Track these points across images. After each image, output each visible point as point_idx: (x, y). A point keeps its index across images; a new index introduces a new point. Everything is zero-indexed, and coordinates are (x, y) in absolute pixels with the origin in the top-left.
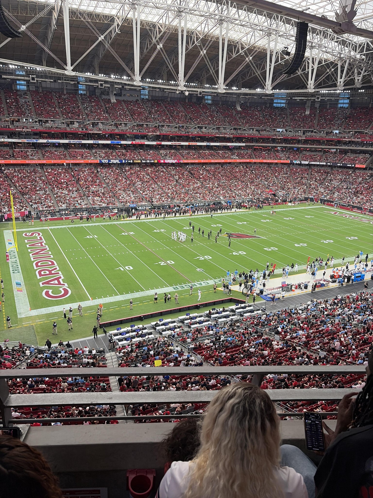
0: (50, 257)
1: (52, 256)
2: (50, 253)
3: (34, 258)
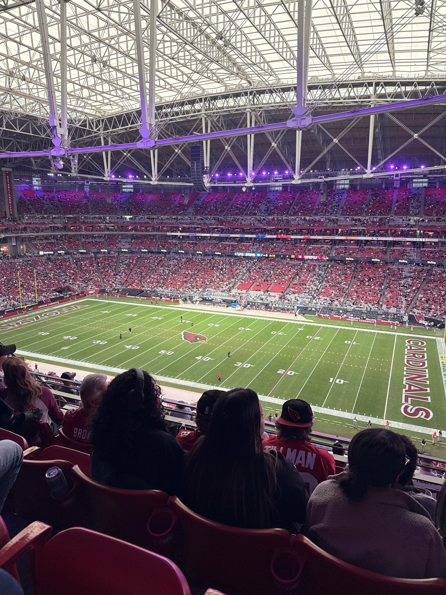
0: (407, 369)
1: (405, 368)
2: (405, 373)
3: (425, 371)
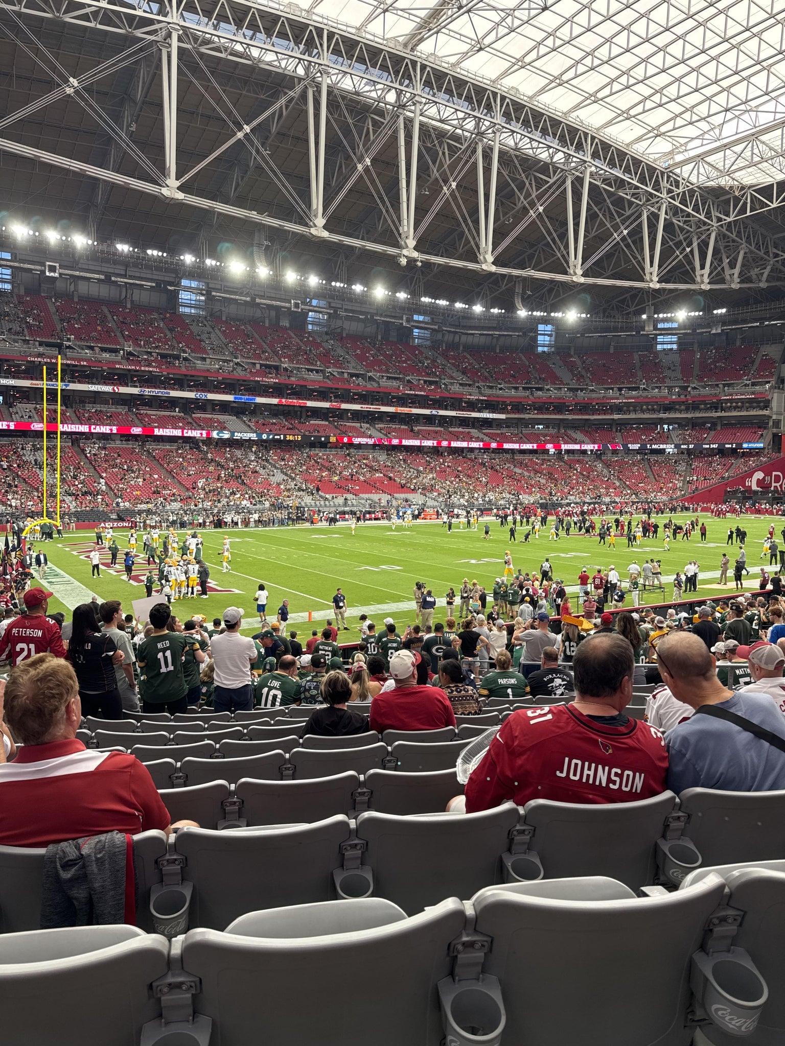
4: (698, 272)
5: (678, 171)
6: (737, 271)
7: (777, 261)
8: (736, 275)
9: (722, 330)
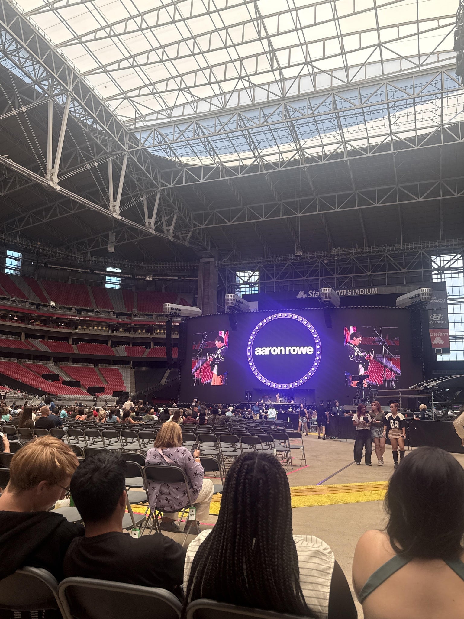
4: (147, 220)
5: (138, 136)
6: (172, 228)
7: (196, 230)
8: (171, 231)
9: (153, 279)
